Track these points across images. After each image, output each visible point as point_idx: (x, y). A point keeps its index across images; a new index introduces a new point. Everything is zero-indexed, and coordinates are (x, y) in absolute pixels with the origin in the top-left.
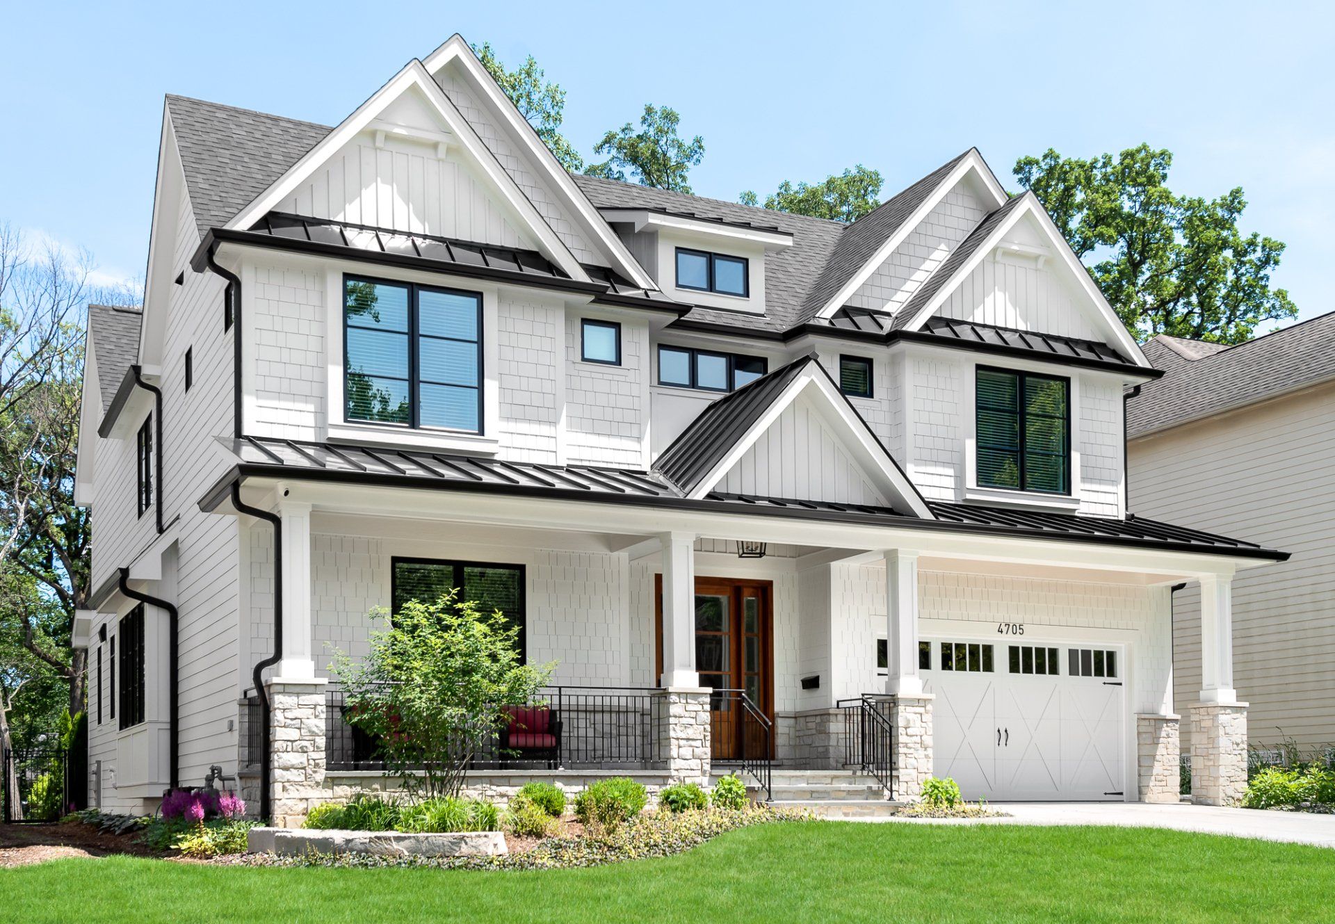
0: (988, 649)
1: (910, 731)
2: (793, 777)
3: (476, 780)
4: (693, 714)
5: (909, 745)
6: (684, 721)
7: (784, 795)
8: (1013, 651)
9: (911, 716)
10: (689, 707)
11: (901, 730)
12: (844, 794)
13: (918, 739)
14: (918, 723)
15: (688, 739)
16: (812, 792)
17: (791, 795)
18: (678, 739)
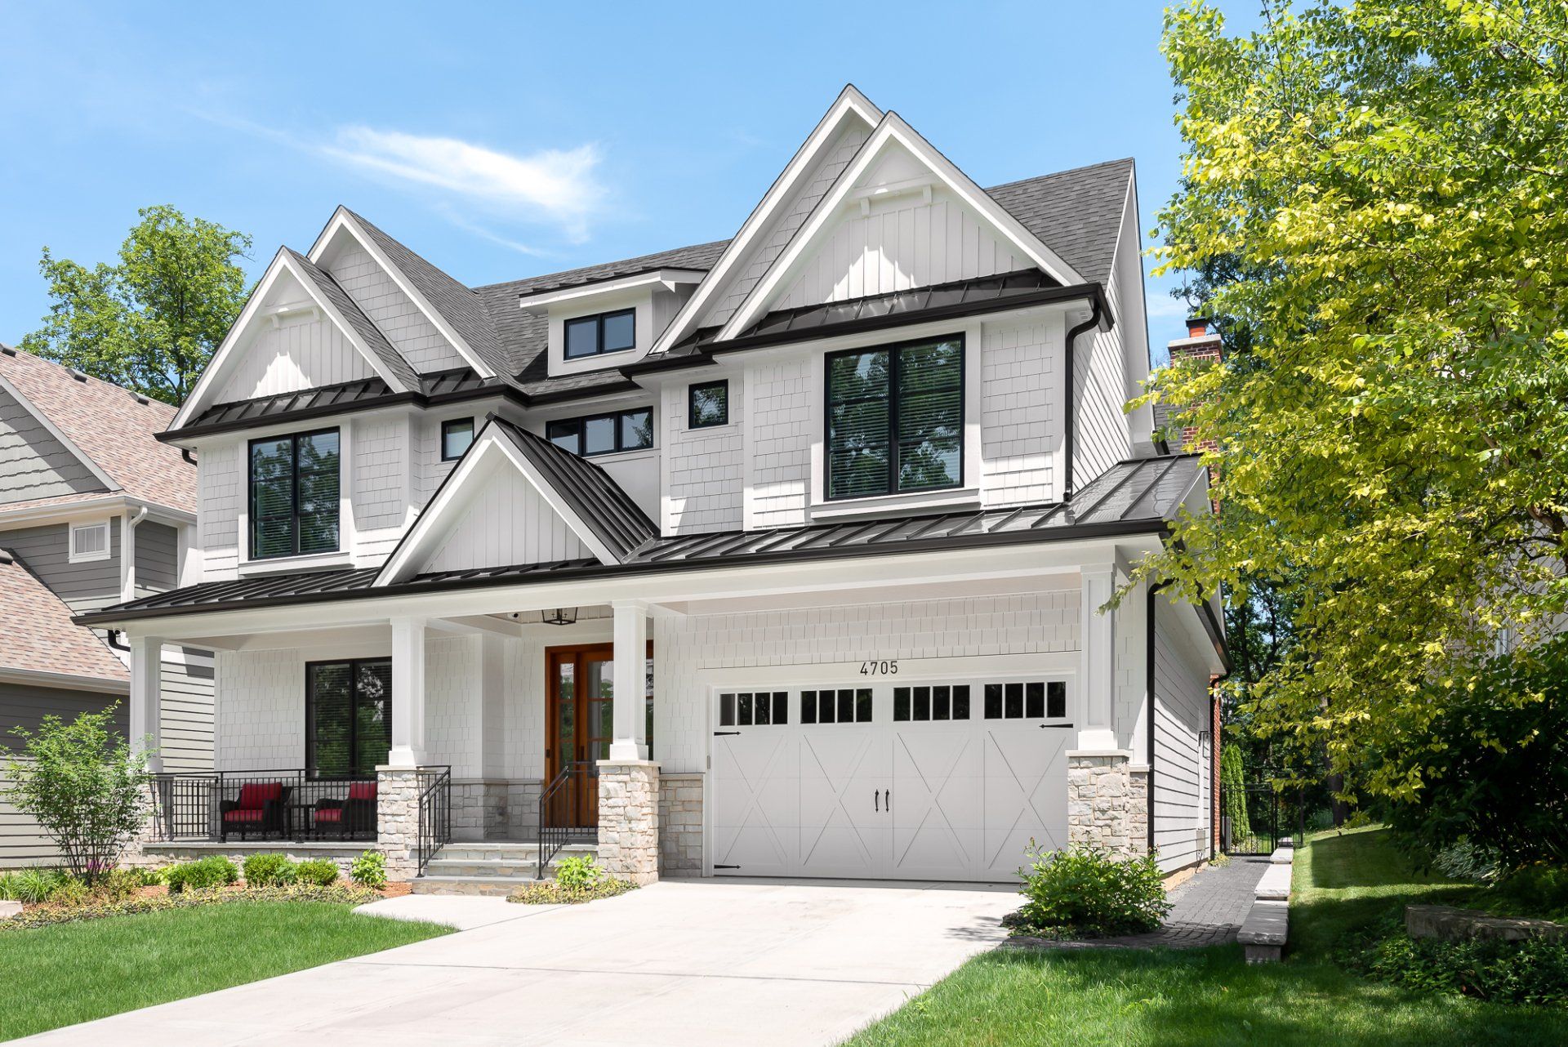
0: (865, 695)
1: (611, 802)
2: (488, 851)
3: (233, 852)
4: (398, 791)
5: (610, 818)
6: (391, 797)
7: (452, 871)
8: (901, 695)
9: (610, 785)
10: (395, 785)
11: (602, 802)
12: (511, 871)
13: (621, 811)
14: (622, 793)
15: (393, 815)
16: (479, 868)
17: (458, 871)
18: (384, 815)
